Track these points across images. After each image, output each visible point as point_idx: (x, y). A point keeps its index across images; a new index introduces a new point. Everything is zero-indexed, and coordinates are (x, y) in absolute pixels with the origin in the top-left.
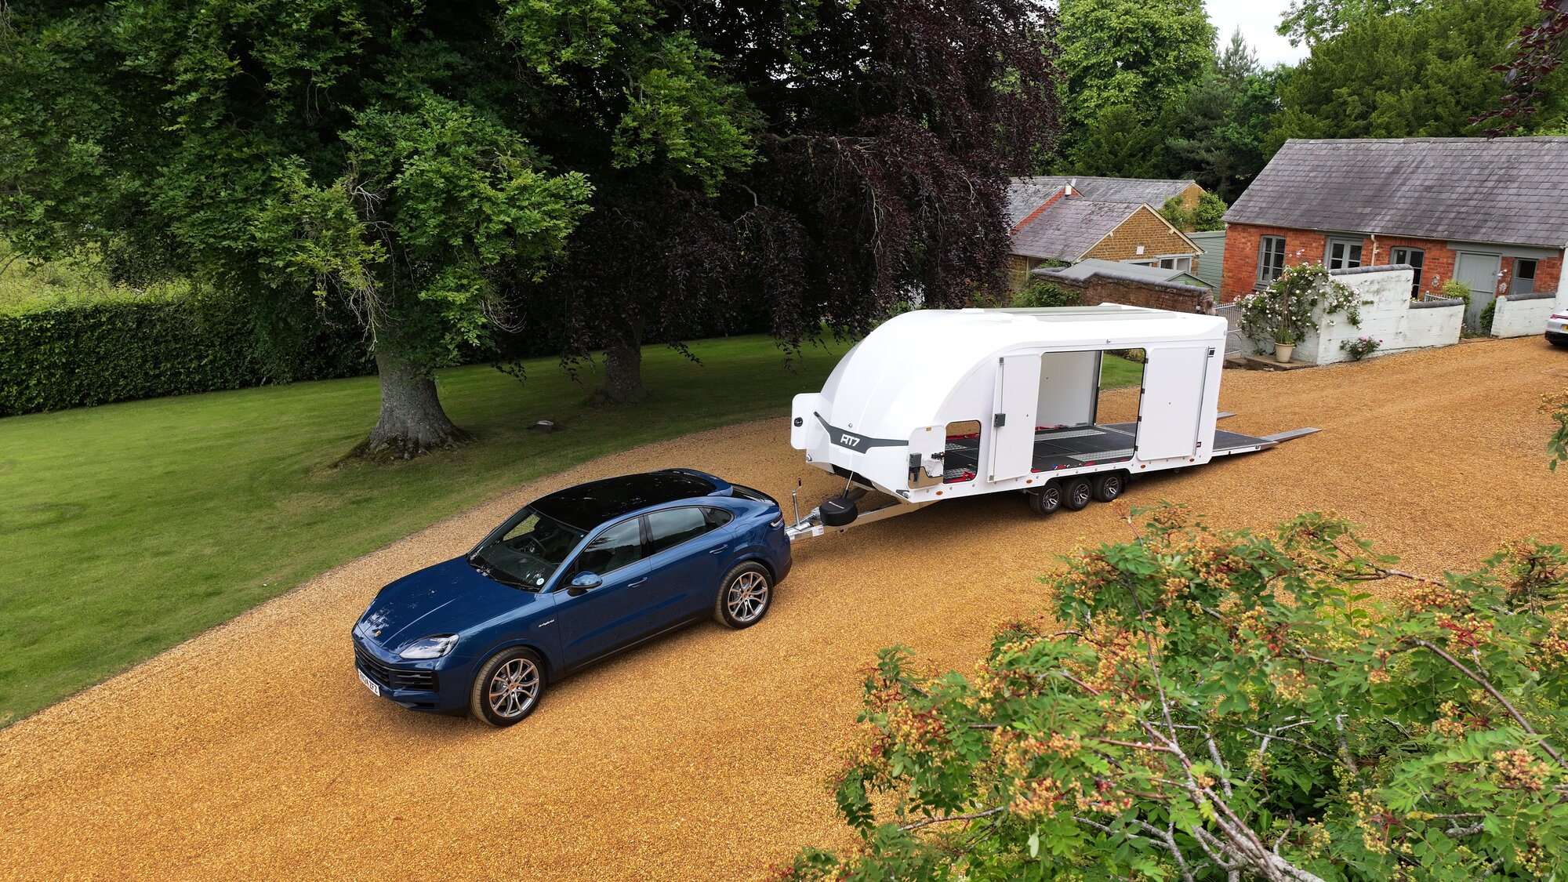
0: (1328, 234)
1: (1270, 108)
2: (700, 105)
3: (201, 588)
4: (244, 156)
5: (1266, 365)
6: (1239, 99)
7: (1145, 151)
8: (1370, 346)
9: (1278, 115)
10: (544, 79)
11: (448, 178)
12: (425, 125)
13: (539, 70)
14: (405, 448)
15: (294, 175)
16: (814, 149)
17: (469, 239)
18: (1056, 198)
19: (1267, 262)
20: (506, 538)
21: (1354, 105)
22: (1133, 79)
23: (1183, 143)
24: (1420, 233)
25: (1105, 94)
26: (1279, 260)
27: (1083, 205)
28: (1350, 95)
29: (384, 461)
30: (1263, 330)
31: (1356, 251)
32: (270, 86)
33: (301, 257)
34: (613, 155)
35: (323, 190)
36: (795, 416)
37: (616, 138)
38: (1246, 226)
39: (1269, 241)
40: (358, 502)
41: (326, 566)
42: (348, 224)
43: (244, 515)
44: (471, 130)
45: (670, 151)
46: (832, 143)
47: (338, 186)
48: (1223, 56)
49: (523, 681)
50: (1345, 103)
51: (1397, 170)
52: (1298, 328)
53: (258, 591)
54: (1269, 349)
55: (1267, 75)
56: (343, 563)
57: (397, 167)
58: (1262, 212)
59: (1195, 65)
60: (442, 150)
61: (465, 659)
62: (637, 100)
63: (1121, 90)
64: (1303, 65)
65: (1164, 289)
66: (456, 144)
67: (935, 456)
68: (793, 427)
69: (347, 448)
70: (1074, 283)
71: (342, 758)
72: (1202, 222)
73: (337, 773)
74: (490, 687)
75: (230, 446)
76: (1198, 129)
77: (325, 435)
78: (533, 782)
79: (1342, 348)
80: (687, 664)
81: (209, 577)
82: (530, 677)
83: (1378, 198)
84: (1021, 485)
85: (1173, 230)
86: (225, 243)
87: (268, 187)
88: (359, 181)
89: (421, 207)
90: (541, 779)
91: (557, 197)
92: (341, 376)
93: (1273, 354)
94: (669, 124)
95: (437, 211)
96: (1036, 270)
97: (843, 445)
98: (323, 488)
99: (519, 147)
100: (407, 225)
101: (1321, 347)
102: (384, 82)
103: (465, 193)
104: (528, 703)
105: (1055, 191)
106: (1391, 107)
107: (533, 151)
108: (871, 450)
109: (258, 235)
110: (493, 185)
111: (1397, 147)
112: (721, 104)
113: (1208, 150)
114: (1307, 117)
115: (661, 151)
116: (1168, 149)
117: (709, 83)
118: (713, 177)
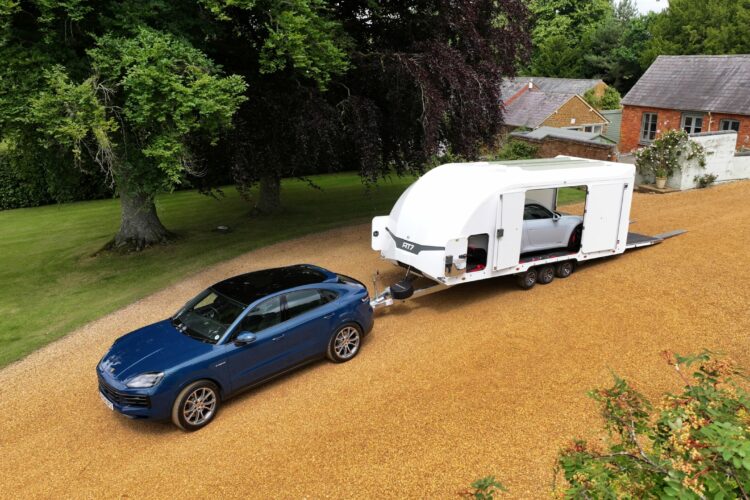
0: (683, 112)
1: (644, 37)
2: (316, 33)
3: (8, 336)
4: (27, 63)
5: (650, 190)
6: (626, 32)
7: (572, 62)
8: (711, 179)
9: (649, 41)
10: (217, 16)
11: (155, 80)
12: (141, 45)
13: (213, 10)
14: (137, 244)
15: (58, 76)
16: (384, 61)
17: (169, 117)
18: (523, 91)
19: (646, 128)
20: (196, 308)
21: (694, 35)
22: (566, 20)
23: (594, 58)
24: (738, 111)
25: (549, 29)
26: (654, 127)
27: (539, 94)
28: (692, 29)
29: (124, 252)
30: (649, 169)
31: (699, 122)
32: (41, 19)
33: (63, 129)
34: (260, 66)
35: (77, 86)
36: (374, 230)
37: (262, 55)
38: (634, 107)
39: (648, 116)
40: (107, 279)
41: (86, 321)
42: (93, 108)
43: (38, 287)
44: (170, 49)
45: (294, 62)
46: (396, 57)
47: (87, 83)
48: (617, 7)
49: (206, 401)
50: (689, 34)
51: (724, 74)
52: (670, 169)
53: (44, 337)
54: (652, 180)
55: (642, 18)
56: (97, 319)
57: (124, 71)
58: (644, 98)
59: (601, 12)
60: (151, 61)
61: (169, 388)
62: (275, 30)
63: (558, 27)
64: (664, 11)
65: (589, 145)
66: (161, 57)
67: (461, 257)
68: (373, 237)
69: (102, 244)
70: (535, 141)
71: (90, 452)
72: (607, 104)
73: (87, 463)
74: (185, 406)
75: (32, 242)
76: (603, 50)
77: (89, 236)
78: (213, 470)
79: (695, 180)
80: (310, 386)
81: (13, 329)
82: (210, 398)
83: (712, 91)
84: (514, 271)
85: (592, 109)
86: (18, 119)
87: (42, 84)
88: (100, 81)
89: (138, 97)
90: (218, 467)
91: (225, 91)
92: (101, 198)
93: (655, 183)
94: (295, 46)
95: (149, 101)
96: (513, 133)
97: (404, 249)
98: (87, 269)
99: (201, 60)
100: (130, 109)
101: (683, 180)
102: (115, 19)
103: (166, 89)
104: (209, 415)
105: (523, 86)
106: (715, 37)
107: (210, 62)
108: (422, 253)
109: (35, 114)
110: (184, 84)
111: (723, 60)
112: (328, 33)
113: (609, 62)
114: (667, 42)
115: (290, 62)
116: (585, 61)
117: (321, 20)
118: (323, 79)
